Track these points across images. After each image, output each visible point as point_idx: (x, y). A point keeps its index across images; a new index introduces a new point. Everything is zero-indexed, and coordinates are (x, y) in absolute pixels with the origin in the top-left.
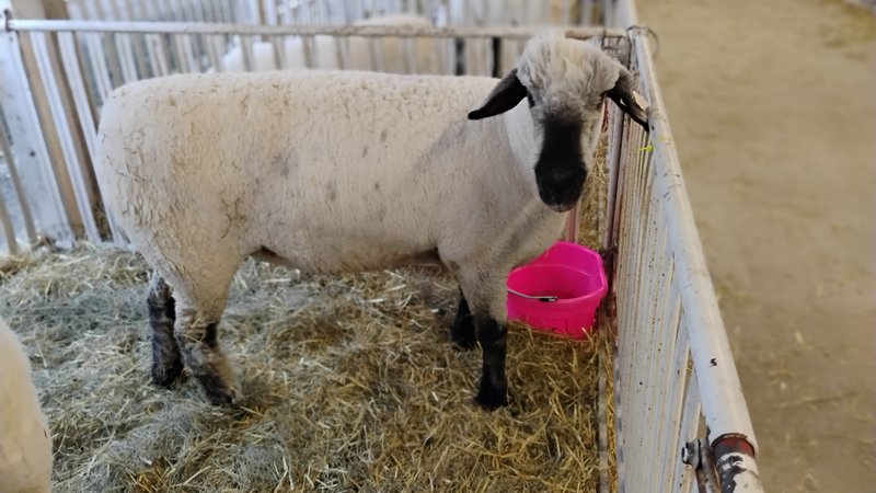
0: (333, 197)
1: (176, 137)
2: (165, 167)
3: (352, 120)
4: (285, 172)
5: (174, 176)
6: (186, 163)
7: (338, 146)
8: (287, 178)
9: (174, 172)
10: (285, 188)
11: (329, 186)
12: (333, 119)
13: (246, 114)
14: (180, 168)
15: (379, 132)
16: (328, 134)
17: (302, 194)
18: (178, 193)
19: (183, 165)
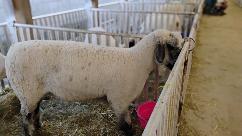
0: (71, 80)
1: (24, 60)
2: (21, 68)
3: (80, 58)
4: (57, 71)
5: (23, 71)
6: (27, 67)
7: (74, 66)
8: (57, 73)
9: (23, 69)
10: (56, 76)
11: (70, 77)
12: (74, 58)
13: (47, 54)
14: (25, 69)
15: (88, 62)
16: (71, 62)
17: (61, 78)
18: (24, 75)
19: (26, 68)
